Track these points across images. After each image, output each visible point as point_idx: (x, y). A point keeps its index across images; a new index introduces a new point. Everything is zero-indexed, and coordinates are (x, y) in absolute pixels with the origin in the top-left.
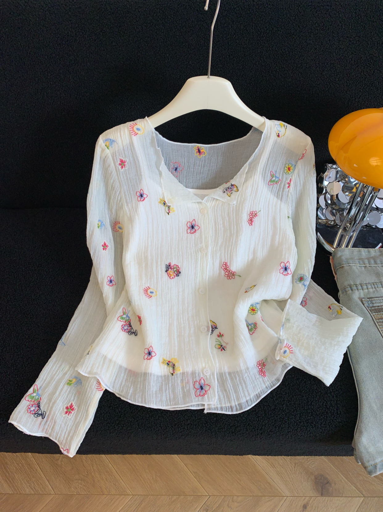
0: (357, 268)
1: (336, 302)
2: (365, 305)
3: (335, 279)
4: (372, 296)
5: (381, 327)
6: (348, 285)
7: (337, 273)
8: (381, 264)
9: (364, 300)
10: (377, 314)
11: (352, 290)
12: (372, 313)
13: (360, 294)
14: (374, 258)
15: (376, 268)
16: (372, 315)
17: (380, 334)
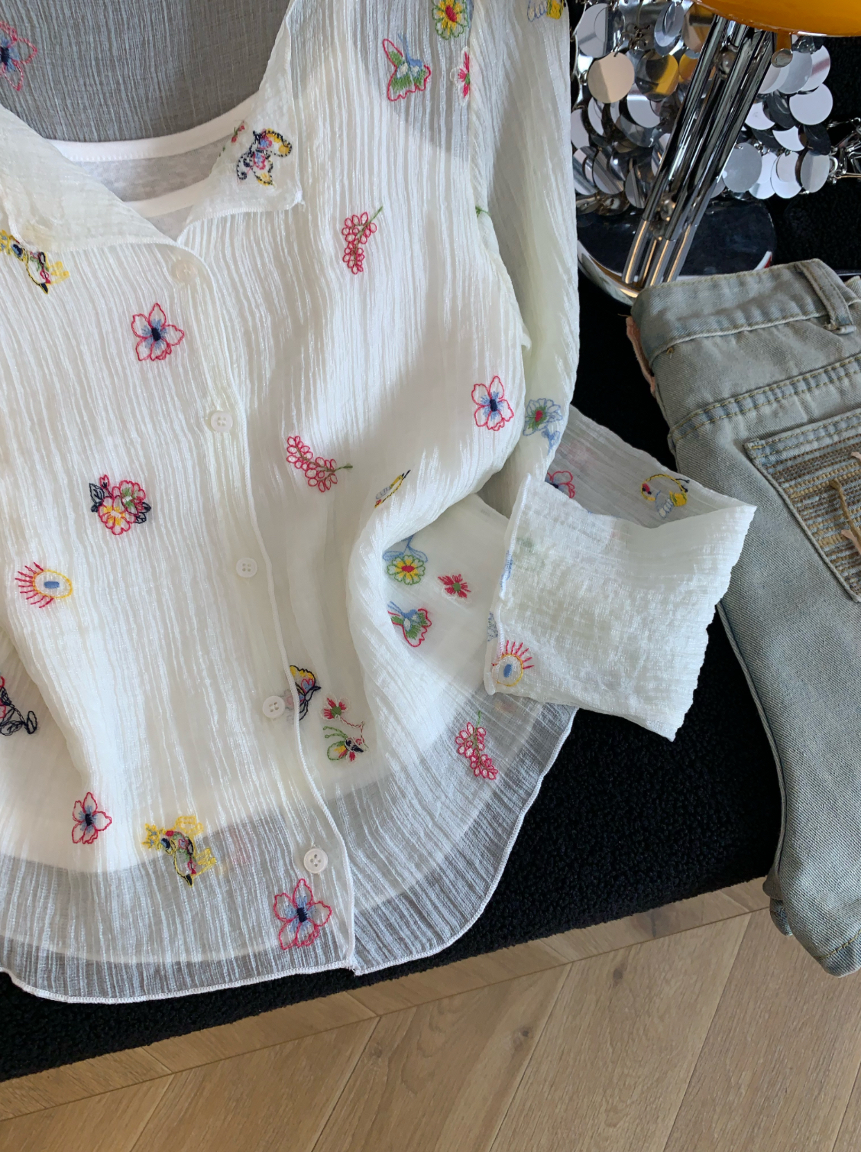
0: (716, 344)
1: (665, 469)
2: (757, 462)
3: (652, 390)
4: (772, 427)
5: (810, 522)
6: (699, 406)
7: (656, 370)
8: (784, 318)
9: (750, 445)
10: (793, 483)
11: (712, 420)
12: (780, 484)
13: (736, 428)
14: (760, 302)
15: (771, 333)
16: (780, 489)
17: (810, 546)
